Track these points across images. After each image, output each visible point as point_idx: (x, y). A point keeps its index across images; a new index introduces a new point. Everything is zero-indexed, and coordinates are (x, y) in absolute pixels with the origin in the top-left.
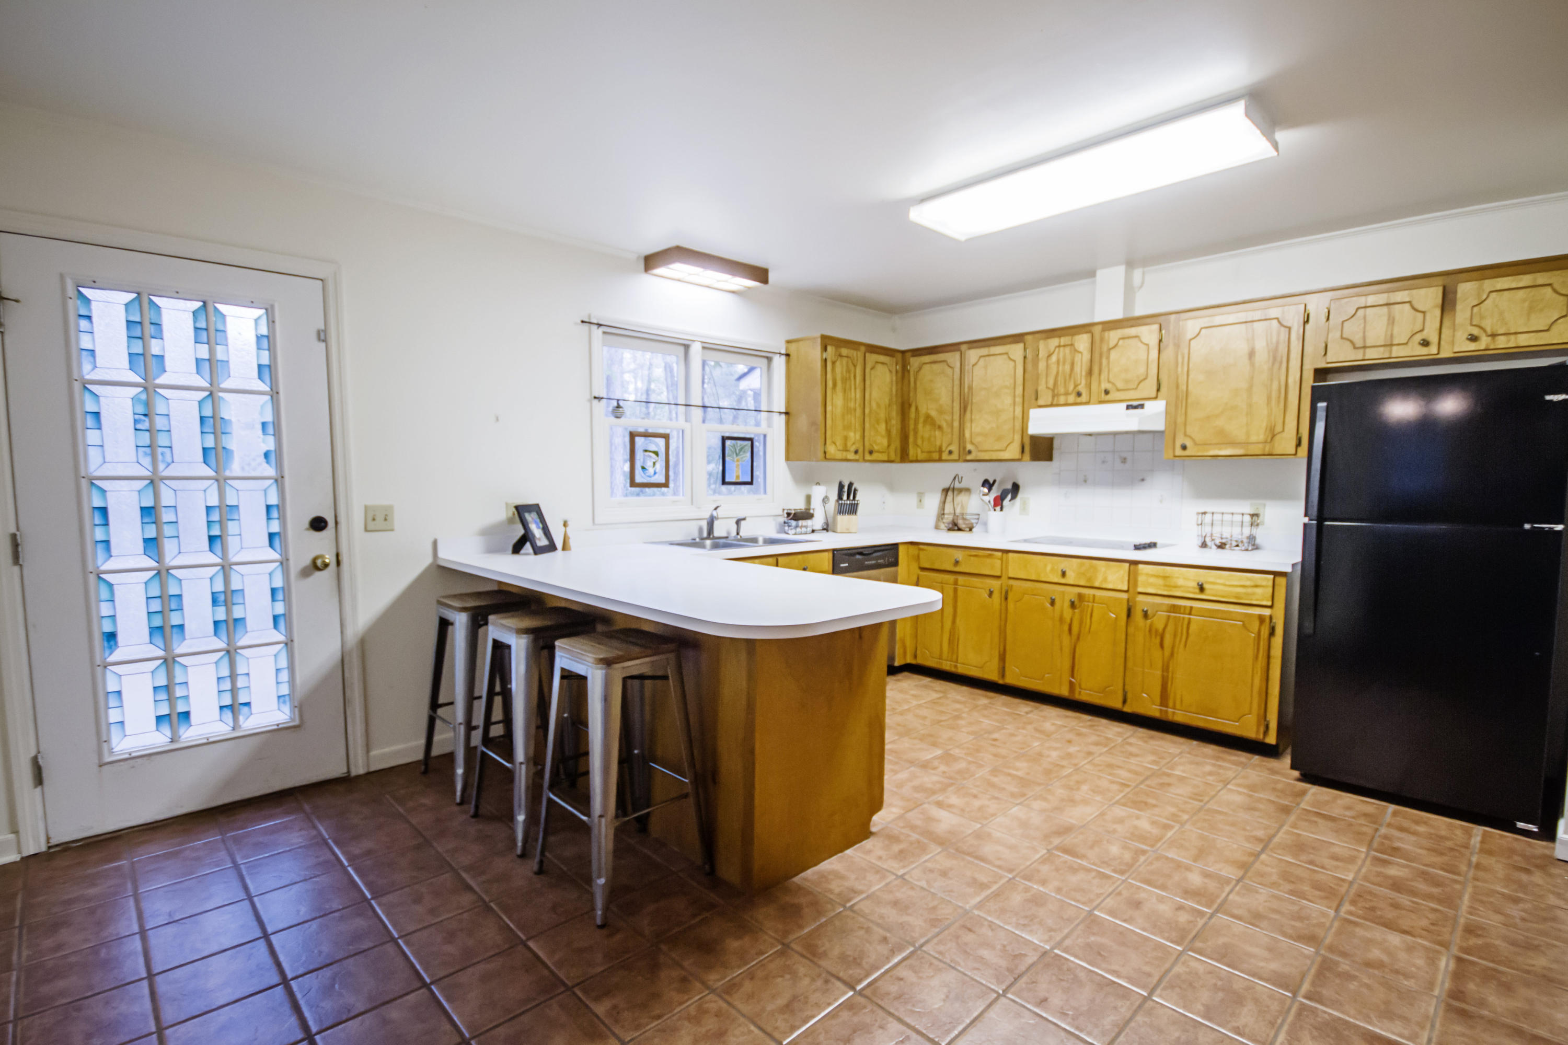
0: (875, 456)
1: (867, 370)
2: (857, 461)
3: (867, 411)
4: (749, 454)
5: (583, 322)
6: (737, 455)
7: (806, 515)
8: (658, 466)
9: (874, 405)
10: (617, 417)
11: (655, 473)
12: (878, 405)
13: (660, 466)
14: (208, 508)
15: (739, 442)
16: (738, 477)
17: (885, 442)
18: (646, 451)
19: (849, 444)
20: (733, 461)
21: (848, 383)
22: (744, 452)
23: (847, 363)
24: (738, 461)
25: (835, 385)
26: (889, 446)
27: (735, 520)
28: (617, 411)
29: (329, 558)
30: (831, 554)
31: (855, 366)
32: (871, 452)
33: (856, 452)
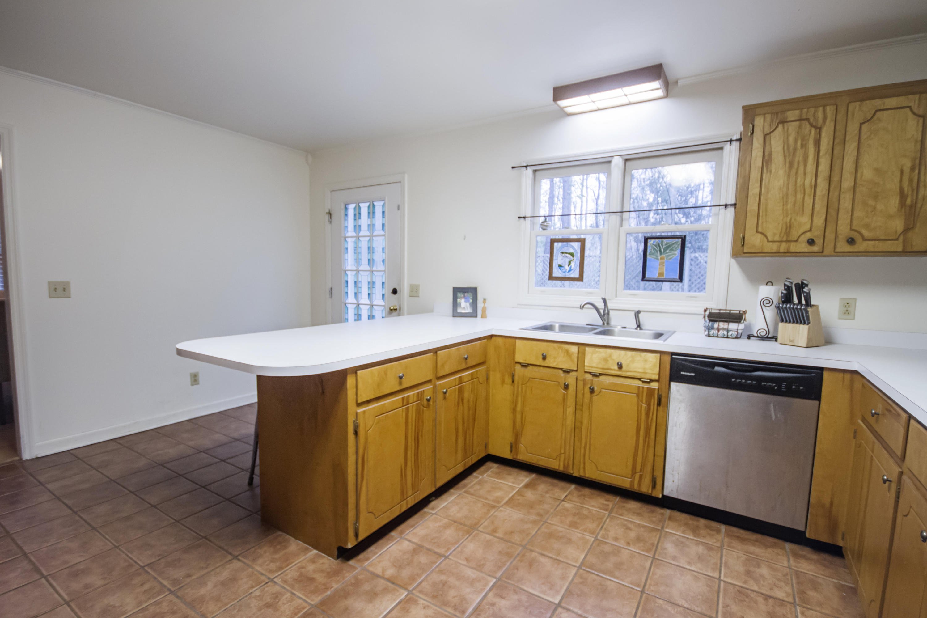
0: (861, 246)
1: (853, 128)
2: (821, 253)
3: (847, 184)
4: (678, 253)
5: (513, 168)
6: (661, 254)
7: (738, 318)
8: (573, 264)
9: (867, 173)
10: (544, 229)
11: (570, 270)
12: (878, 171)
13: (575, 265)
14: (369, 282)
15: (665, 241)
16: (661, 274)
17: (898, 225)
18: (562, 253)
19: (795, 234)
20: (658, 259)
21: (800, 154)
22: (672, 250)
23: (800, 127)
24: (662, 259)
25: (767, 160)
26: (906, 230)
27: (633, 313)
28: (544, 226)
29: (398, 307)
30: (667, 359)
31: (819, 129)
32: (851, 241)
33: (811, 242)
